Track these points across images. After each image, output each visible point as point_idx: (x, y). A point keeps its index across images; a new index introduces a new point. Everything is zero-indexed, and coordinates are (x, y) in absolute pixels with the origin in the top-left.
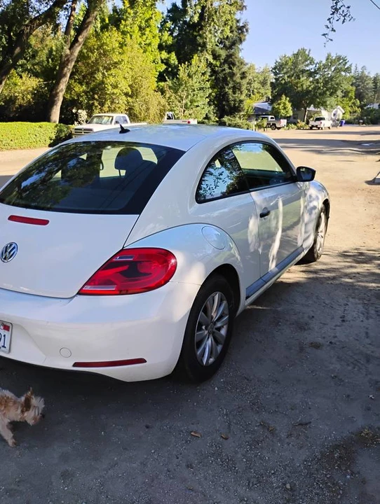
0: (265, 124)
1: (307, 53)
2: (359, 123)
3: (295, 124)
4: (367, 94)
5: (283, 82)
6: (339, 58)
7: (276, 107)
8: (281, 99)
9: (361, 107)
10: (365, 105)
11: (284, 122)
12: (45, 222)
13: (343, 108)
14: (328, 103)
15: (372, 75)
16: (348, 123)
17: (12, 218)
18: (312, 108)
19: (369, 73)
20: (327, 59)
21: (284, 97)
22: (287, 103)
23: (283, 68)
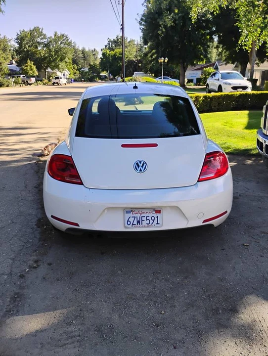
0: (20, 81)
1: (40, 30)
2: (81, 81)
3: (41, 81)
4: (80, 61)
5: (26, 50)
6: (63, 36)
7: (25, 68)
8: (27, 63)
9: (78, 70)
10: (81, 69)
11: (33, 80)
12: (155, 145)
13: (69, 70)
14: (60, 66)
15: (80, 49)
16: (75, 81)
18: (49, 70)
19: (78, 47)
20: (55, 35)
21: (29, 61)
22: (32, 65)
23: (24, 40)
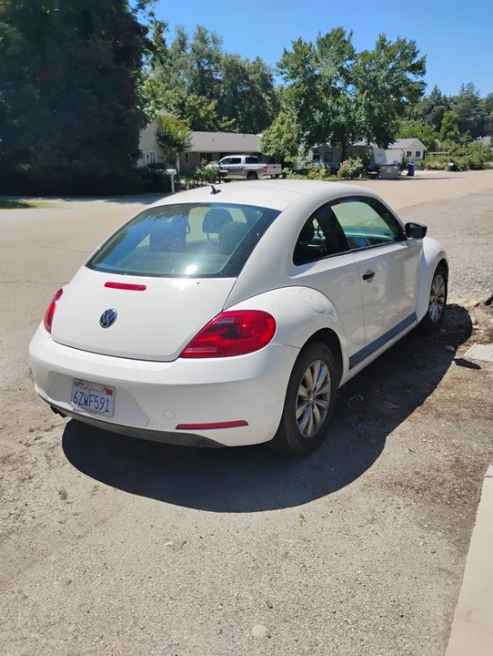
12: (142, 288)
17: (109, 285)
